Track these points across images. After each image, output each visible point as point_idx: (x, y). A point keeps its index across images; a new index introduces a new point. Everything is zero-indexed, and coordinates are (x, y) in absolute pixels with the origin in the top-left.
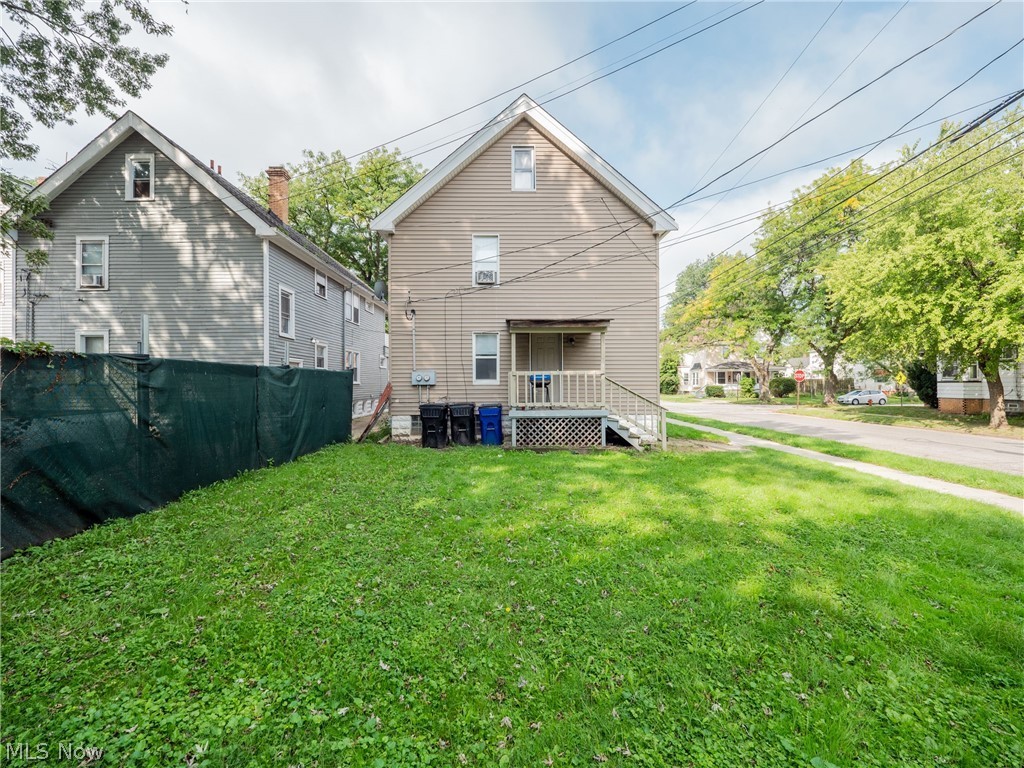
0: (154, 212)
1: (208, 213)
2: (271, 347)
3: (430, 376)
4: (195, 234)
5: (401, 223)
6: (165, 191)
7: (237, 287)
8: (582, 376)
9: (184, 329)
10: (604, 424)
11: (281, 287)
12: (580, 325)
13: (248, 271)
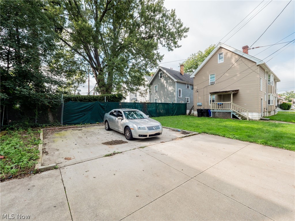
0: (162, 80)
1: (168, 79)
2: (177, 99)
3: (200, 104)
4: (167, 82)
5: (196, 75)
6: (163, 76)
7: (172, 90)
8: (226, 103)
9: (166, 97)
10: (232, 113)
11: (179, 89)
12: (224, 93)
13: (173, 87)
